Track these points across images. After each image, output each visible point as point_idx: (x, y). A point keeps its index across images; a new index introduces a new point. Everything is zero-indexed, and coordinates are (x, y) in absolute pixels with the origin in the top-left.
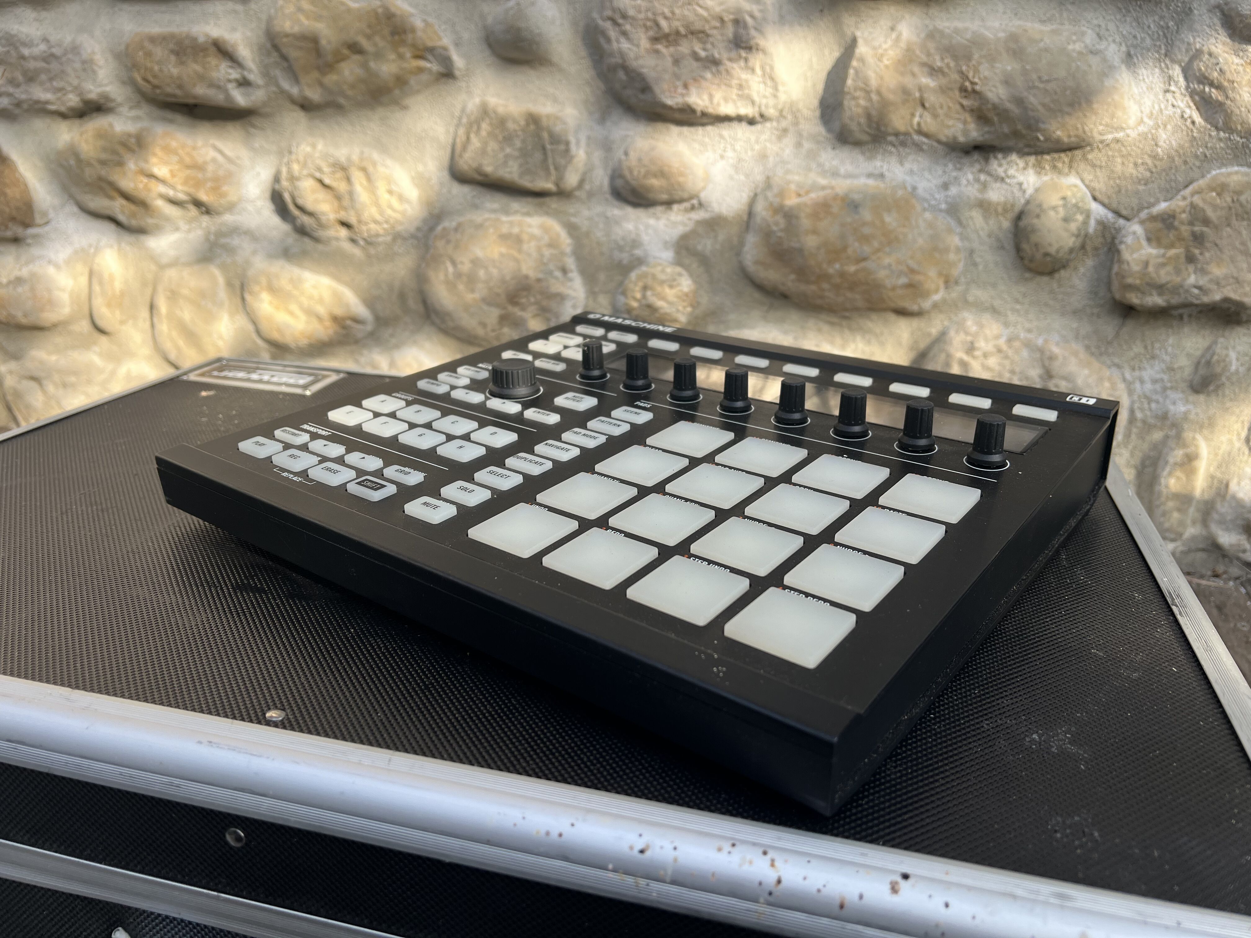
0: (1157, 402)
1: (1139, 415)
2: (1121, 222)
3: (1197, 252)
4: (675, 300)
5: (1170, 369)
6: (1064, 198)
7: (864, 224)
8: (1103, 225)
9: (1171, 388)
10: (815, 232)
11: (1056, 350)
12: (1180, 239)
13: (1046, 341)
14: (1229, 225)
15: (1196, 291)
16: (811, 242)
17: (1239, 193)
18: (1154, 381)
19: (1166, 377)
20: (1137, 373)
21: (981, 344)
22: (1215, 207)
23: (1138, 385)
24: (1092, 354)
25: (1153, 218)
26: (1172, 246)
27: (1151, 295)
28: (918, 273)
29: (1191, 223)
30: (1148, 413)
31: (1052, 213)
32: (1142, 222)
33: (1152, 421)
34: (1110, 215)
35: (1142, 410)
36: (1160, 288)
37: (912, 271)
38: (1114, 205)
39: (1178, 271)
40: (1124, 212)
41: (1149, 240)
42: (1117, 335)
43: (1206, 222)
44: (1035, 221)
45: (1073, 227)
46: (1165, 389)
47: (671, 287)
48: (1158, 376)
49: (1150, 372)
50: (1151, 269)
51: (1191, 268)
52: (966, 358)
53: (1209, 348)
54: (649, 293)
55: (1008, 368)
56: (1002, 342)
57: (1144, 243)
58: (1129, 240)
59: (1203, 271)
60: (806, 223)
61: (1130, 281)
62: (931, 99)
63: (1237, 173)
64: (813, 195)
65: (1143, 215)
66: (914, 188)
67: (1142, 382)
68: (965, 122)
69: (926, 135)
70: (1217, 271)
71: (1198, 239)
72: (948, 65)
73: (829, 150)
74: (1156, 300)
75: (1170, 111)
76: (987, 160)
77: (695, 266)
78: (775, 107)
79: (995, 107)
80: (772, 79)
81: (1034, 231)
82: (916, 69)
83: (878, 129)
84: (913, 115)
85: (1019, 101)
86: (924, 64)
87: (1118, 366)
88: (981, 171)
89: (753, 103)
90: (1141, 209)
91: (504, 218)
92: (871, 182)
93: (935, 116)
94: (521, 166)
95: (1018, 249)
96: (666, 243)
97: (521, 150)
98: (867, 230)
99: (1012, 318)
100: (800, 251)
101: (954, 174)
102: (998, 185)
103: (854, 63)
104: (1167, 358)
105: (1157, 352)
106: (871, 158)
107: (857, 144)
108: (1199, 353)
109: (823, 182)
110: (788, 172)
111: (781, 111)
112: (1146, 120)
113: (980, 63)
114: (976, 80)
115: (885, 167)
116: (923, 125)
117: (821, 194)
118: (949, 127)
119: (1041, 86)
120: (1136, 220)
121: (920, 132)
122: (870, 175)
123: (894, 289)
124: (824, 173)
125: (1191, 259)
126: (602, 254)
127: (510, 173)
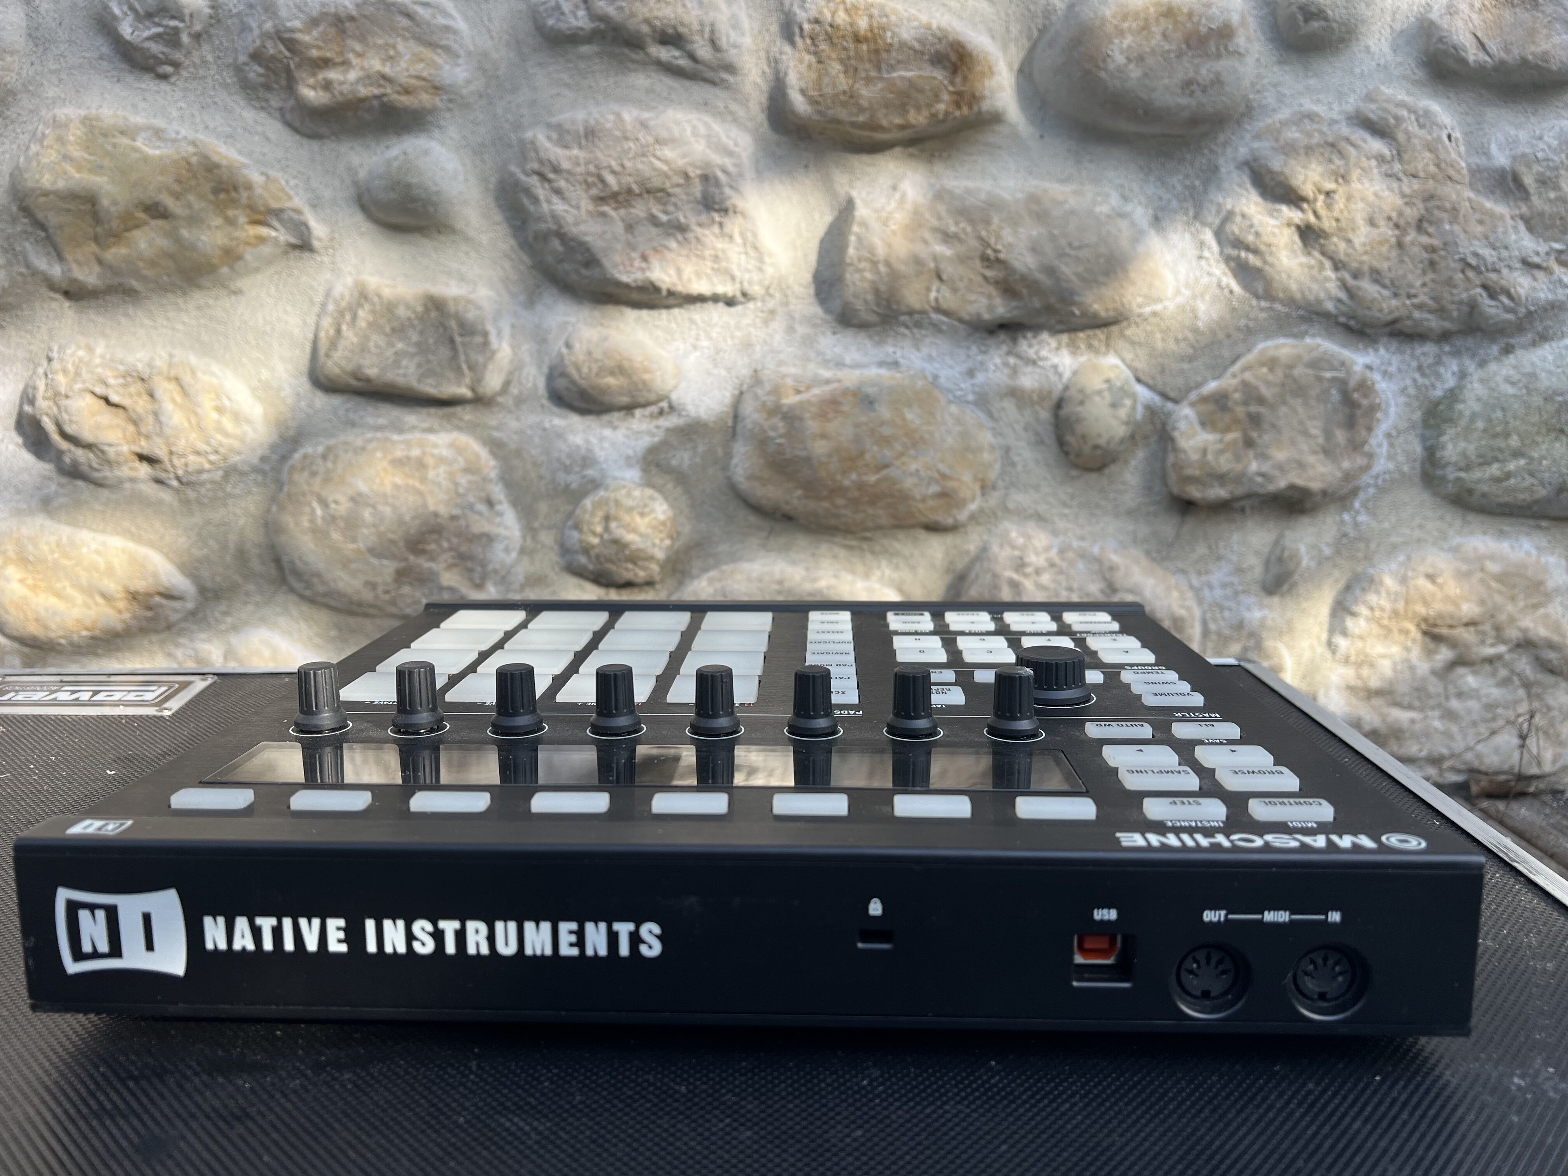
0: (1230, 610)
1: (1213, 627)
2: (1170, 405)
3: (1254, 435)
4: (649, 531)
5: (1239, 570)
6: (1108, 381)
7: (883, 423)
8: (1151, 411)
9: (1244, 592)
10: (824, 436)
11: (1115, 558)
12: (1236, 421)
13: (1102, 549)
14: (1284, 403)
15: (1259, 479)
16: (820, 448)
17: (1291, 367)
18: (1224, 586)
19: (1235, 580)
20: (1204, 578)
21: (1033, 559)
22: (1268, 384)
23: (1206, 592)
24: (1154, 560)
25: (1204, 400)
26: (1227, 430)
27: (1212, 486)
28: (951, 478)
29: (1245, 403)
30: (1222, 623)
31: (1097, 399)
32: (1193, 405)
33: (1227, 632)
34: (1157, 399)
35: (1215, 620)
36: (1221, 478)
37: (944, 476)
38: (1160, 387)
39: (1238, 458)
40: (1172, 394)
41: (1203, 424)
42: (1178, 536)
43: (1261, 400)
44: (1079, 409)
45: (1123, 413)
46: (1236, 594)
47: (642, 515)
48: (1228, 579)
49: (1219, 574)
50: (1210, 457)
51: (1251, 453)
52: (1016, 577)
53: (1276, 543)
54: (613, 525)
55: (1064, 584)
56: (1053, 553)
57: (1198, 428)
58: (1182, 425)
59: (1263, 456)
60: (812, 425)
61: (1189, 472)
62: (949, 270)
63: (1284, 345)
64: (816, 391)
65: (1193, 396)
66: (936, 377)
67: (1211, 587)
68: (990, 297)
69: (946, 313)
70: (1280, 455)
71: (1255, 420)
72: (964, 230)
73: (829, 333)
74: (1218, 492)
75: (1205, 280)
76: (1014, 340)
77: (670, 486)
78: (760, 283)
79: (1024, 278)
80: (756, 248)
81: (1079, 420)
82: (928, 235)
83: (889, 307)
84: (928, 289)
85: (1051, 271)
86: (935, 230)
87: (1183, 572)
88: (1009, 353)
89: (733, 278)
90: (1189, 390)
91: (396, 437)
92: (883, 372)
93: (955, 290)
94: (419, 365)
95: (1061, 442)
96: (628, 458)
97: (418, 344)
98: (886, 431)
99: (1061, 524)
100: (808, 460)
101: (979, 358)
102: (1029, 369)
103: (855, 228)
104: (1234, 558)
105: (1222, 551)
106: (880, 343)
107: (863, 326)
108: (1266, 550)
109: (826, 374)
110: (781, 363)
111: (767, 288)
112: (1183, 290)
113: (1001, 228)
114: (999, 247)
115: (899, 354)
116: (941, 300)
117: (827, 388)
118: (971, 302)
119: (1073, 253)
120: (1185, 403)
121: (938, 310)
122: (881, 364)
123: (924, 500)
124: (825, 363)
125: (1249, 443)
126: (541, 477)
127: (405, 375)
